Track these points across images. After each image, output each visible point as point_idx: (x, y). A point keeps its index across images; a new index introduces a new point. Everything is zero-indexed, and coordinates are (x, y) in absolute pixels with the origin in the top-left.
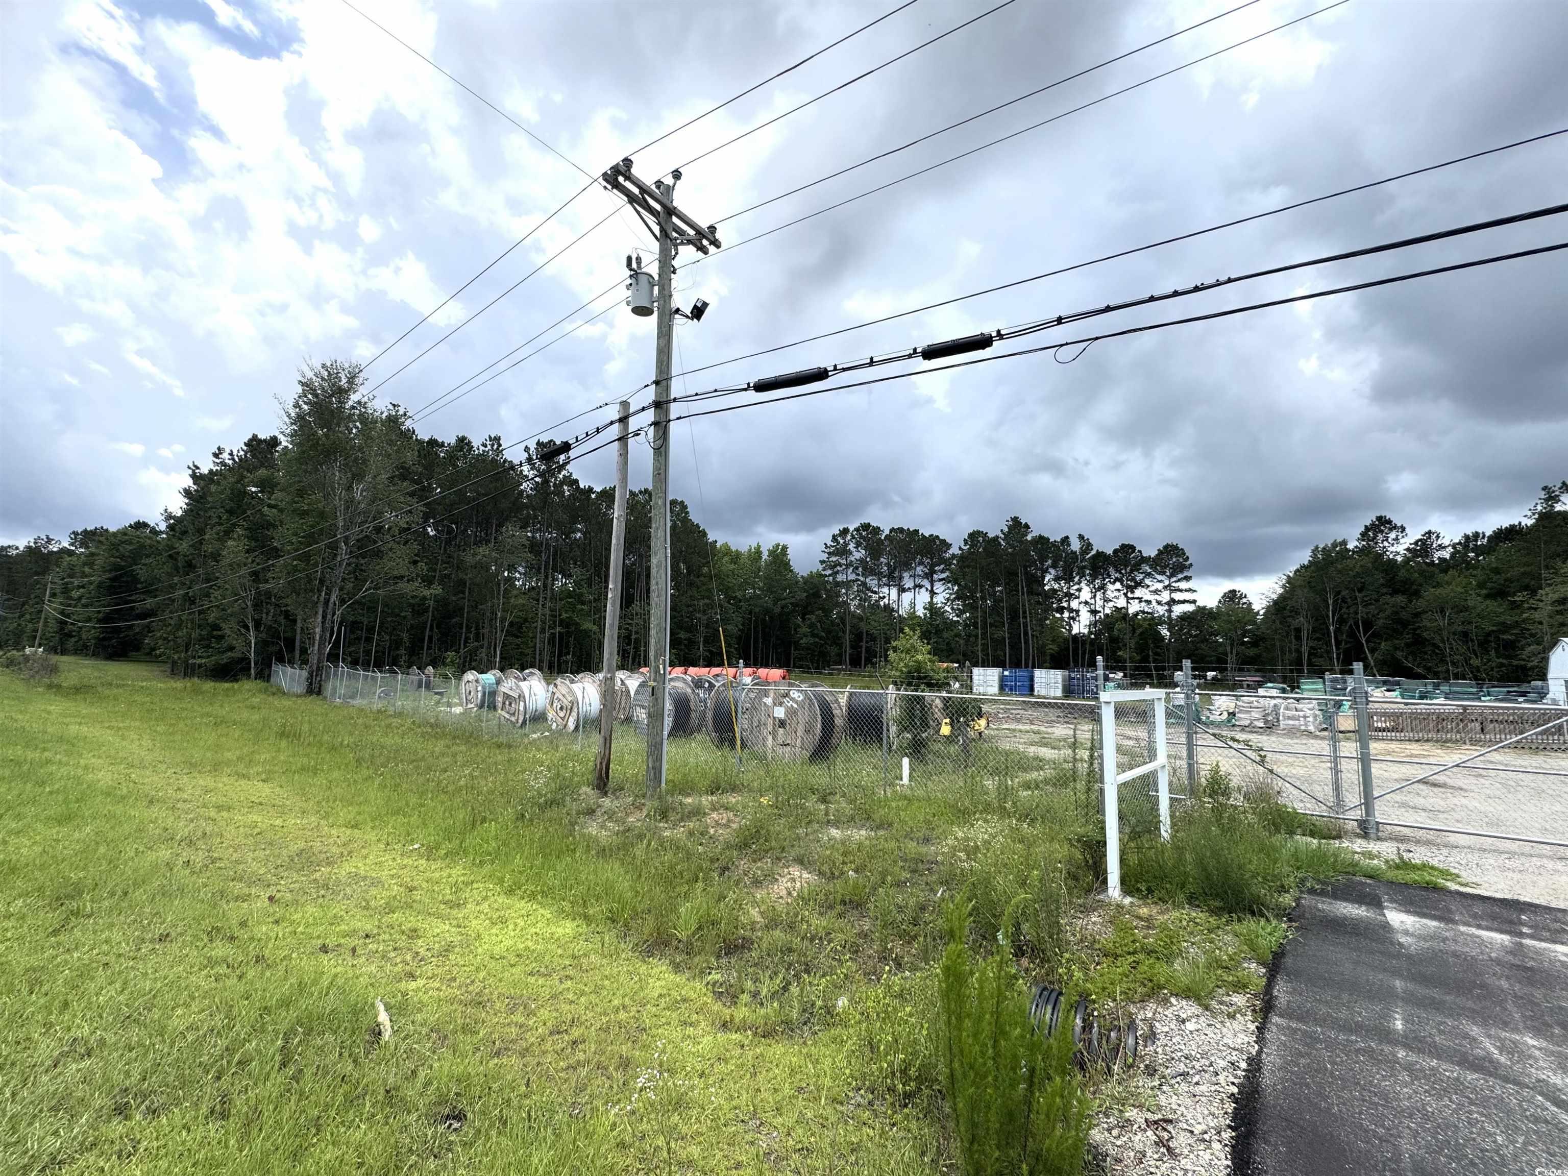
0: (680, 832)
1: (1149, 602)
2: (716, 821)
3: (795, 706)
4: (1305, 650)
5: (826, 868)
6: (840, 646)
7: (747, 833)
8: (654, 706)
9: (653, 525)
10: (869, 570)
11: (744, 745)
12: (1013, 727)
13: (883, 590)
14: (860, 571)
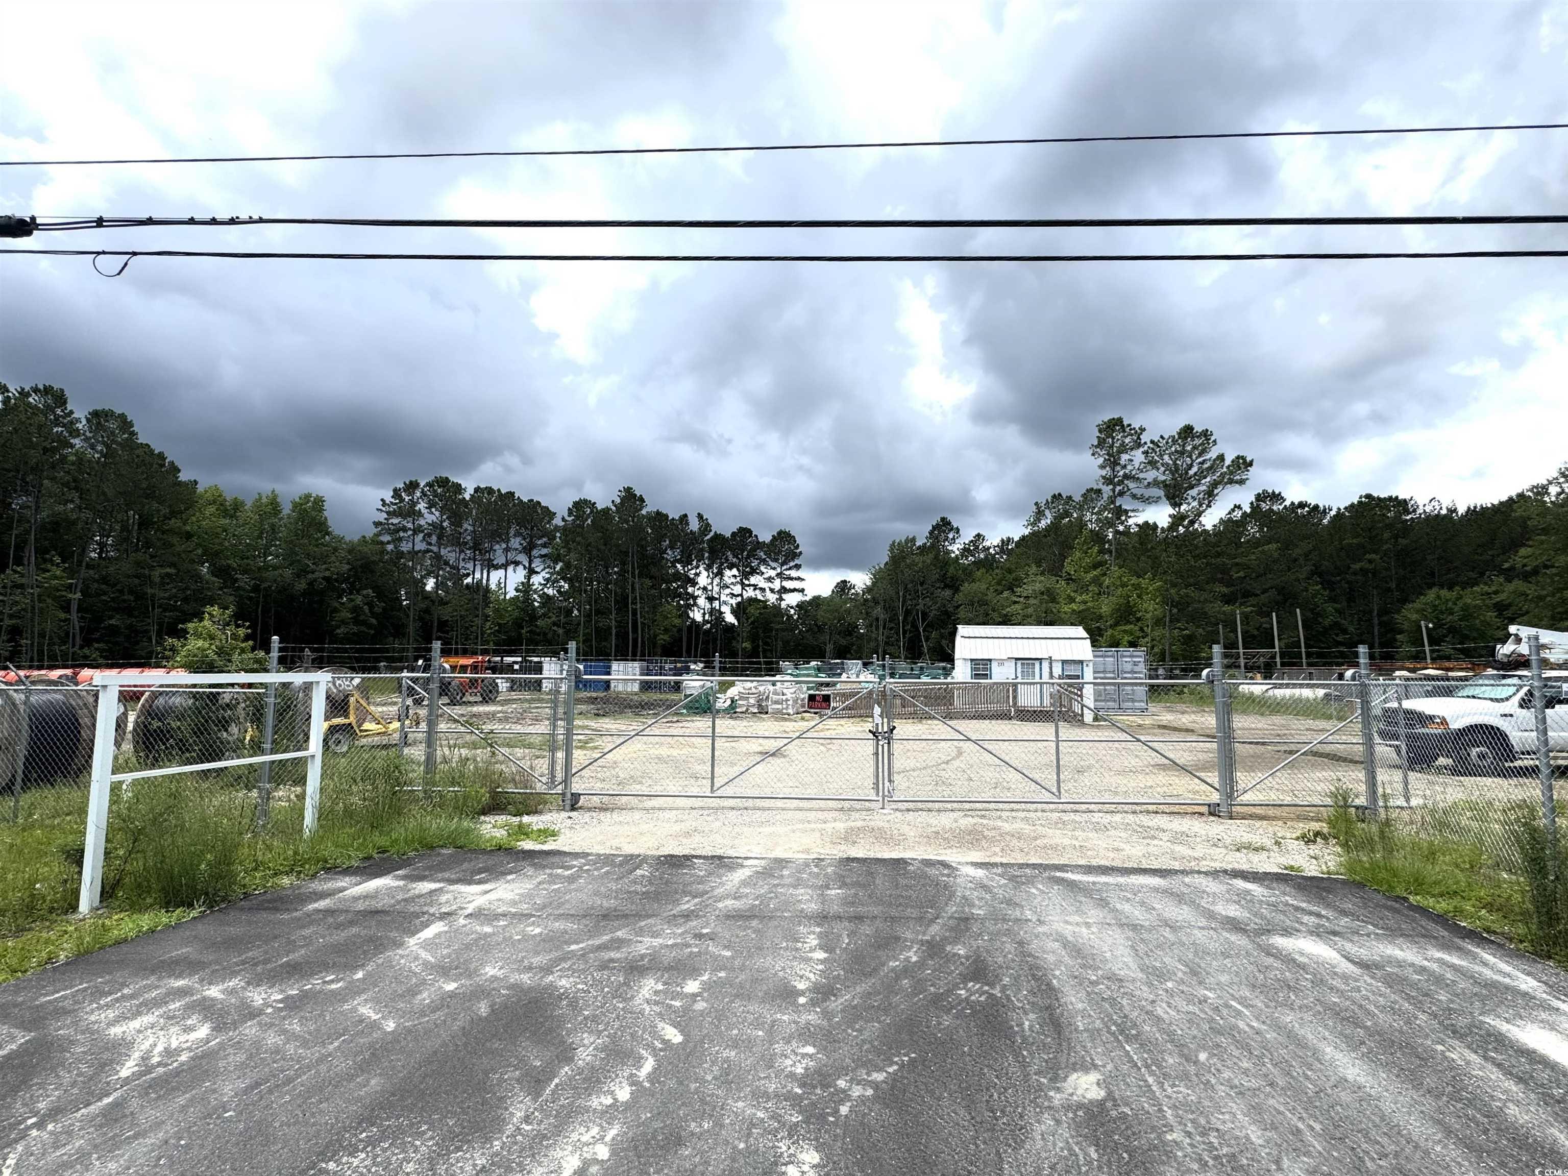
1: (763, 590)
4: (881, 639)
10: (446, 538)
13: (468, 566)
14: (434, 539)
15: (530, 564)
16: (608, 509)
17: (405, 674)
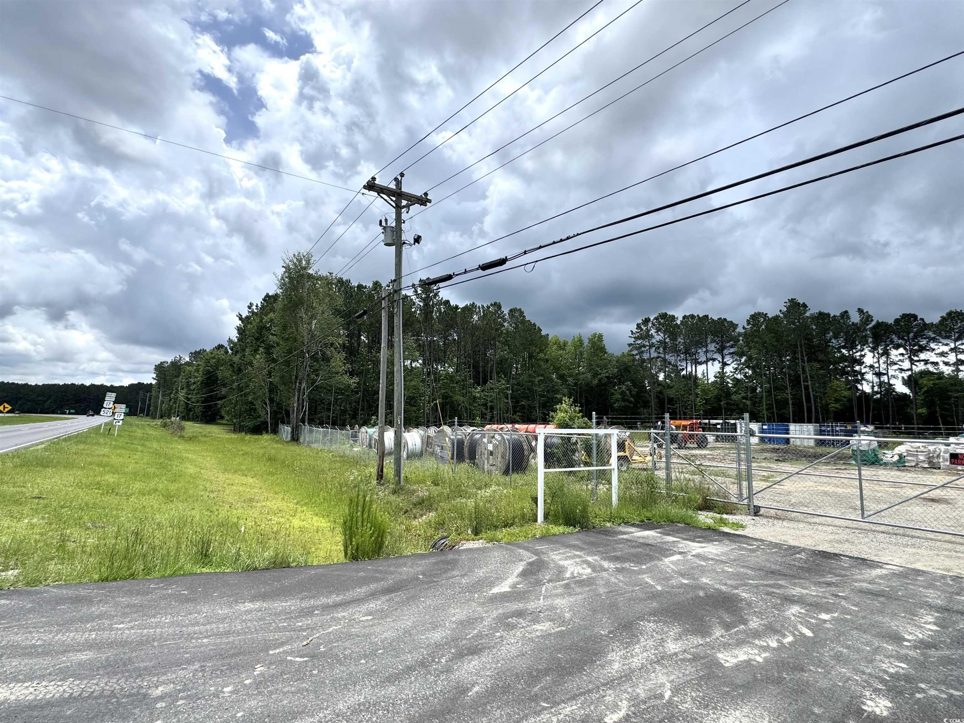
3: (497, 443)
6: (649, 408)
10: (668, 349)
13: (682, 364)
14: (661, 350)
15: (723, 360)
16: (777, 316)
17: (652, 430)
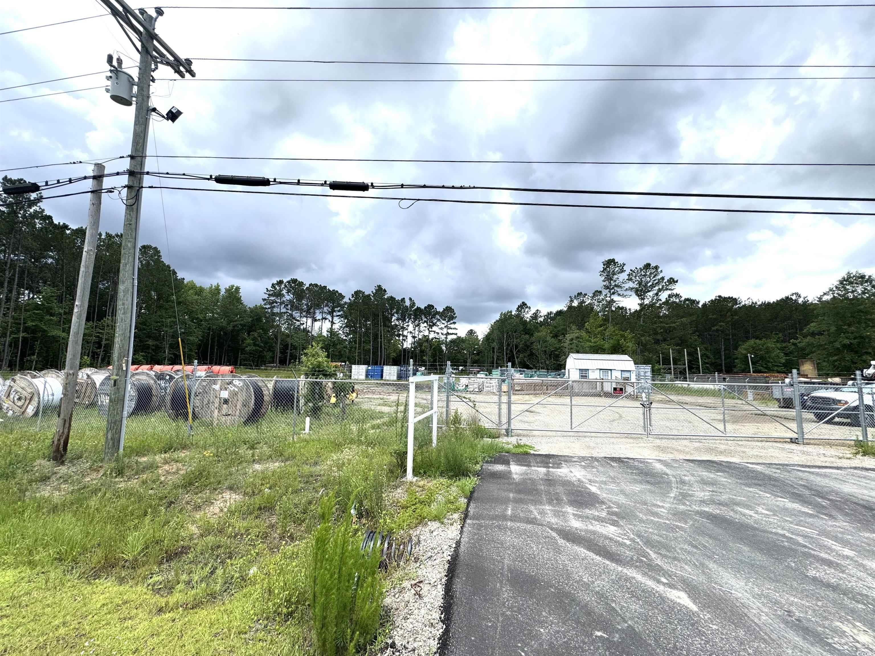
0: (134, 483)
1: (438, 333)
2: (167, 471)
3: (236, 390)
4: (495, 357)
5: (249, 490)
6: (273, 352)
7: (192, 476)
8: (115, 394)
9: (123, 261)
10: (294, 307)
11: (195, 417)
12: (370, 396)
13: (304, 320)
14: (289, 307)
15: (332, 319)
16: (370, 295)
